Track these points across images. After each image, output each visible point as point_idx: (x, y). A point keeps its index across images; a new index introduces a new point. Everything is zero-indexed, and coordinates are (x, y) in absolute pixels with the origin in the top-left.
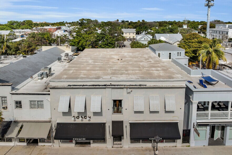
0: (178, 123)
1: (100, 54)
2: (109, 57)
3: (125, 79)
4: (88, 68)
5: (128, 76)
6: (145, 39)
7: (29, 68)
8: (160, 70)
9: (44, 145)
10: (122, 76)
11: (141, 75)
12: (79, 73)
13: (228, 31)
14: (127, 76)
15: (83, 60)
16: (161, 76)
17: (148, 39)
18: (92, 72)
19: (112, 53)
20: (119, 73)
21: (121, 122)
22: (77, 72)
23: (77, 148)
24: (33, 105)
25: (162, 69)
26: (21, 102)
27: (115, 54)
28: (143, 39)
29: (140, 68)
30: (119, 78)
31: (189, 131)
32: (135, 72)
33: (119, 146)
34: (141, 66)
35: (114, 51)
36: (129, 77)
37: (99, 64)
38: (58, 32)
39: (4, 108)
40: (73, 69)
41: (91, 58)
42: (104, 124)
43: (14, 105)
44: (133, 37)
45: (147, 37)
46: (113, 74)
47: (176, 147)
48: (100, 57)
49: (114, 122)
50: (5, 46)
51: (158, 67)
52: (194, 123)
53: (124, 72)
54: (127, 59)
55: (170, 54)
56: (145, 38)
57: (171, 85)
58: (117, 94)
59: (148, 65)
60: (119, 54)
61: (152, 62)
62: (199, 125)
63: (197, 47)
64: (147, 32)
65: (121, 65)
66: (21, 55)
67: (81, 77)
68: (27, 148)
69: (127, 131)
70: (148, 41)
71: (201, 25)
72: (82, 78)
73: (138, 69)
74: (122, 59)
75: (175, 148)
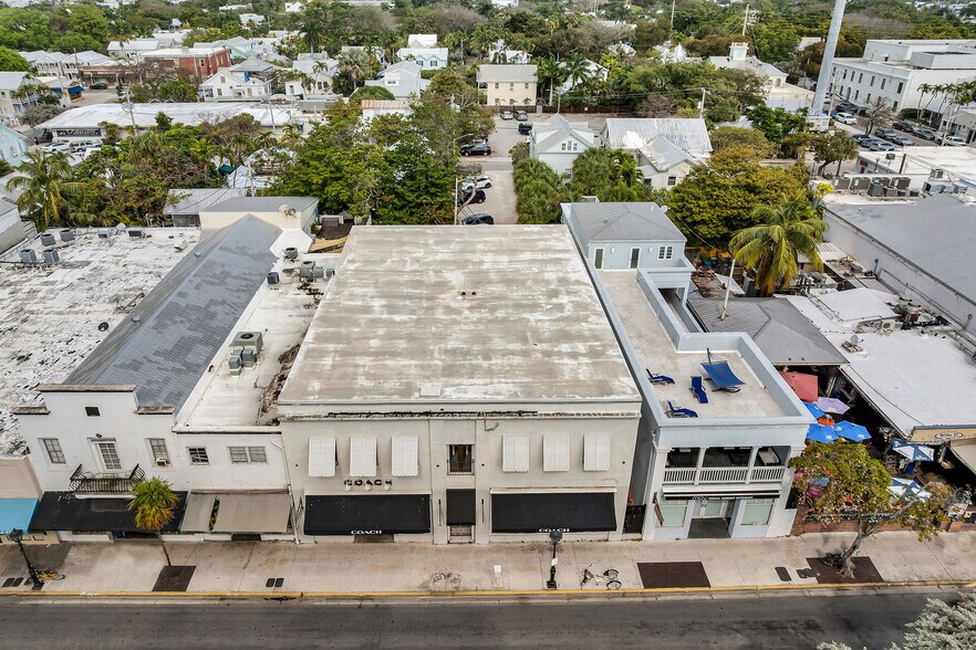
0: (613, 494)
1: (404, 262)
2: (432, 277)
3: (480, 397)
4: (374, 343)
5: (489, 380)
6: (563, 149)
7: (194, 334)
8: (583, 355)
9: (276, 540)
10: (474, 381)
11: (526, 380)
12: (351, 369)
13: (906, 80)
14: (487, 385)
15: (352, 296)
16: (579, 381)
17: (575, 149)
18: (387, 362)
19: (443, 254)
20: (463, 365)
21: (472, 493)
22: (345, 366)
23: (360, 545)
24: (238, 455)
25: (590, 347)
26: (204, 449)
27: (454, 262)
28: (558, 148)
29: (525, 340)
30: (465, 392)
31: (644, 508)
32: (511, 365)
33: (466, 539)
34: (529, 334)
35: (448, 242)
36: (491, 389)
37: (405, 322)
38: (223, 80)
39: (161, 464)
40: (331, 347)
41: (376, 285)
42: (427, 497)
43: (187, 457)
44: (526, 100)
45: (574, 141)
46: (450, 371)
47: (607, 540)
48: (406, 277)
49: (450, 493)
50: (55, 195)
51: (580, 337)
52: (655, 494)
53: (480, 361)
54: (491, 288)
55: (636, 253)
56: (564, 145)
57: (602, 412)
58: (460, 434)
59: (552, 328)
60: (468, 262)
61: (566, 313)
62: (667, 498)
63: (741, 207)
64: (580, 81)
65: (472, 327)
66: (121, 226)
67: (360, 389)
68: (233, 547)
69: (484, 510)
70: (575, 157)
71: (810, 35)
72: (365, 391)
73: (517, 346)
74: (474, 293)
75: (604, 543)
